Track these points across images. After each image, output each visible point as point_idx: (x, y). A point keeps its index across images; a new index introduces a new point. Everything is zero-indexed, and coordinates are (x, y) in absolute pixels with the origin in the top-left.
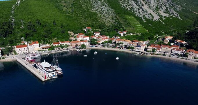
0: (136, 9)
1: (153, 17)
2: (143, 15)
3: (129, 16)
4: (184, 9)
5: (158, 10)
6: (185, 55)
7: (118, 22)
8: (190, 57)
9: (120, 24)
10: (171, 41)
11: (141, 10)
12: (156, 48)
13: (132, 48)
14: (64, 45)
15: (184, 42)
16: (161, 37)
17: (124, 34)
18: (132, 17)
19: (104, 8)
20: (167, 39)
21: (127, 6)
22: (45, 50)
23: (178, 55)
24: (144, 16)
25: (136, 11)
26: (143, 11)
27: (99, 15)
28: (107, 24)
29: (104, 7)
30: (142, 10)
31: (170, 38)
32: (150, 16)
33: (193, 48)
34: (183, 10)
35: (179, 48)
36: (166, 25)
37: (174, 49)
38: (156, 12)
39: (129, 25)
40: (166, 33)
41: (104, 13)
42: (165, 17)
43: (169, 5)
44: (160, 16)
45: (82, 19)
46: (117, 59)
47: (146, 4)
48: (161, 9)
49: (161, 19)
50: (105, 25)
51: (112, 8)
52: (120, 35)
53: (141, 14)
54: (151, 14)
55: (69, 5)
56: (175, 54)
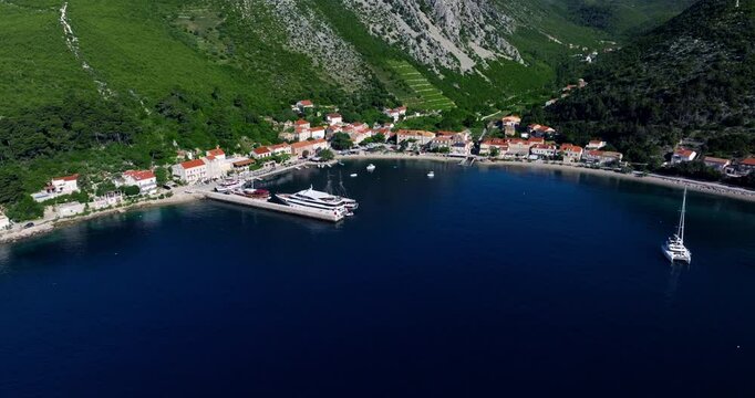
0: (411, 41)
1: (459, 64)
2: (432, 56)
3: (397, 63)
4: (523, 28)
5: (466, 41)
6: (558, 158)
7: (375, 82)
8: (567, 160)
9: (381, 87)
10: (520, 129)
11: (424, 43)
12: (498, 147)
13: (445, 150)
14: (278, 153)
15: (550, 129)
16: (491, 118)
17: (401, 117)
18: (405, 65)
19: (325, 39)
20: (508, 124)
21: (386, 30)
22: (244, 170)
23: (545, 158)
24: (437, 60)
25: (414, 48)
26: (430, 44)
27: (316, 63)
28: (348, 89)
29: (324, 35)
30: (426, 42)
31: (516, 120)
32: (451, 60)
33: (569, 142)
34: (521, 32)
35: (542, 142)
36: (494, 83)
37: (535, 146)
38: (463, 49)
39: (404, 87)
40: (498, 107)
41: (329, 53)
42: (487, 60)
43: (484, 16)
44: (474, 59)
45: (269, 74)
46: (431, 175)
47: (433, 24)
48: (473, 37)
49: (479, 66)
50: (343, 92)
51: (347, 38)
52: (392, 119)
53: (428, 54)
54: (451, 55)
55: (211, 29)
56: (539, 155)
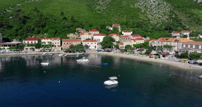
3: (199, 10)
7: (176, 19)
9: (178, 21)
13: (195, 56)
14: (47, 44)
22: (4, 49)
28: (154, 22)
39: (198, 22)
45: (114, 16)
50: (150, 23)
